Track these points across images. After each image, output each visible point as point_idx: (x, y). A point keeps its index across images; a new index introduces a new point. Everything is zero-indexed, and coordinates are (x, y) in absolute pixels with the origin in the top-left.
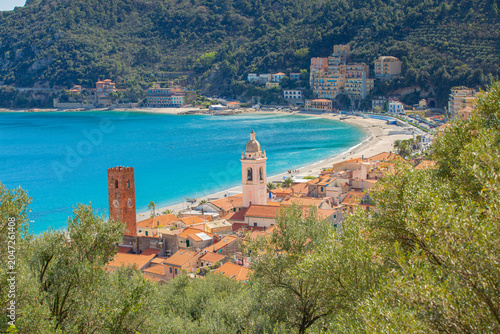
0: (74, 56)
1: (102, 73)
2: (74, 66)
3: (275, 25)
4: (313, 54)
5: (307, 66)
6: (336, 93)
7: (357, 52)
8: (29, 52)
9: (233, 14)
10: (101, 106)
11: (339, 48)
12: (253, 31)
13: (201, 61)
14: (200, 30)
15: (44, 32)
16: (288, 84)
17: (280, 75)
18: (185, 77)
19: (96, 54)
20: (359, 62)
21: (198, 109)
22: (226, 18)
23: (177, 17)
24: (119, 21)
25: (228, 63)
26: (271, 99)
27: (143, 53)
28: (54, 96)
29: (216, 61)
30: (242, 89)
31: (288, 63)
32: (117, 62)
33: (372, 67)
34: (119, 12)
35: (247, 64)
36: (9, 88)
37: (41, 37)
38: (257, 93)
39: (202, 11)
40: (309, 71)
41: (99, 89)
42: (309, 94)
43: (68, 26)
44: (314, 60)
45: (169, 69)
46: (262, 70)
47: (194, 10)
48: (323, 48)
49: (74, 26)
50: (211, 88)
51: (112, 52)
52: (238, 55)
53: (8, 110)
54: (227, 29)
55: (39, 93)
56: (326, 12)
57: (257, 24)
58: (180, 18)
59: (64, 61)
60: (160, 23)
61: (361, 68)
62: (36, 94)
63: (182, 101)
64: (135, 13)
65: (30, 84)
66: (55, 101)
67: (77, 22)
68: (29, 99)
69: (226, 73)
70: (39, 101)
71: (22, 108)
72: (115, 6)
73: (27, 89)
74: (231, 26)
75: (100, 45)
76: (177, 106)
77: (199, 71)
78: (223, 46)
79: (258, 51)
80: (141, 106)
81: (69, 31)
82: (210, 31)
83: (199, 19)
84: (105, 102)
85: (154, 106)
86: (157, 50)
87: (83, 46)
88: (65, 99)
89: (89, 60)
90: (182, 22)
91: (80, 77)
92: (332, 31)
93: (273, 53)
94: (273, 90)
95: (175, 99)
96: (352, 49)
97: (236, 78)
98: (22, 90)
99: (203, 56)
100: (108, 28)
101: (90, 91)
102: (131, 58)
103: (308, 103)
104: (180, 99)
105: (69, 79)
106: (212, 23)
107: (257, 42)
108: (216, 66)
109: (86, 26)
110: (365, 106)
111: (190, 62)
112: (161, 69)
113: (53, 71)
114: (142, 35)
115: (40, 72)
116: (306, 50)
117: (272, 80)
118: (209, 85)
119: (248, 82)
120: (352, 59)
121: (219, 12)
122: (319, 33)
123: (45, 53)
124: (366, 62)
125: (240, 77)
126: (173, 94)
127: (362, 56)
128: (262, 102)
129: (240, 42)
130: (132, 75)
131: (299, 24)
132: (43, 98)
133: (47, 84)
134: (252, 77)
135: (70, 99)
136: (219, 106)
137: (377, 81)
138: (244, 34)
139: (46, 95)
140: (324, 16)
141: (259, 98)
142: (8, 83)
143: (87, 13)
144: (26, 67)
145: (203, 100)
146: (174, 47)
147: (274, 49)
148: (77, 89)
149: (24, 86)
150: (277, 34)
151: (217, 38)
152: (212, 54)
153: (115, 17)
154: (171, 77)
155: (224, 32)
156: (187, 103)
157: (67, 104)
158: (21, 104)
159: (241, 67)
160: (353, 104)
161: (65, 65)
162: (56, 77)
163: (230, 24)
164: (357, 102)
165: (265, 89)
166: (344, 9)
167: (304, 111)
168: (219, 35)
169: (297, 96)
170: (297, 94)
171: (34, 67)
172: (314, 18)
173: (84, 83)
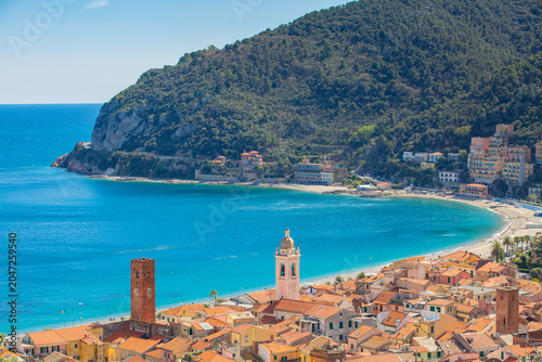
0: (220, 124)
1: (249, 144)
2: (220, 135)
3: (441, 96)
4: (476, 133)
5: (467, 147)
6: (494, 178)
7: (520, 133)
8: (174, 118)
9: (399, 84)
10: (244, 180)
11: (501, 128)
12: (419, 103)
13: (359, 134)
14: (361, 100)
15: (192, 95)
16: (444, 165)
17: (438, 154)
18: (340, 152)
19: (245, 122)
20: (521, 144)
21: (346, 189)
22: (390, 87)
23: (337, 84)
24: (274, 86)
25: (385, 139)
26: (424, 180)
27: (296, 124)
28: (197, 166)
29: (373, 135)
30: (395, 169)
31: (447, 142)
32: (267, 132)
33: (533, 151)
34: (274, 77)
35: (405, 141)
36: (149, 156)
37: (188, 101)
38: (410, 174)
39: (365, 79)
40: (469, 152)
41: (244, 162)
42: (465, 178)
43: (217, 90)
44: (475, 140)
45: (323, 142)
46: (418, 148)
47: (357, 78)
48: (483, 128)
49: (223, 91)
50: (365, 166)
51: (263, 121)
52: (396, 130)
53: (146, 180)
54: (390, 100)
55: (181, 163)
56: (494, 87)
57: (423, 95)
58: (339, 86)
59: (209, 128)
60: (318, 91)
61: (522, 150)
62: (177, 164)
63: (332, 179)
64: (291, 78)
65: (171, 152)
66: (197, 172)
67: (228, 85)
68: (170, 168)
69: (382, 150)
70: (180, 171)
71: (161, 178)
72: (271, 70)
73: (168, 158)
74: (395, 97)
75: (251, 113)
76: (326, 184)
77: (355, 145)
78: (384, 119)
79: (418, 127)
80: (288, 182)
81: (218, 96)
82: (371, 101)
83: (361, 88)
84: (250, 176)
85: (301, 183)
86: (311, 121)
87: (231, 113)
88: (207, 170)
89: (237, 128)
90: (341, 90)
91: (225, 147)
92: (497, 108)
93: (433, 131)
94: (428, 171)
95: (325, 176)
96: (515, 129)
97: (392, 156)
98: (162, 158)
99: (361, 130)
100: (262, 94)
101: (235, 163)
102: (283, 128)
103: (462, 187)
104: (329, 176)
105: (213, 149)
106: (374, 92)
107: (418, 117)
108: (373, 141)
109: (237, 91)
110: (520, 194)
111: (346, 135)
112: (314, 142)
113: (197, 140)
114: (297, 103)
115: (183, 139)
116: (468, 128)
117: (428, 160)
118: (363, 162)
119: (403, 161)
120: (513, 141)
121: (384, 81)
122: (483, 110)
123: (191, 118)
124: (528, 144)
125: (396, 155)
126: (322, 171)
127: (526, 138)
128: (416, 184)
129: (403, 116)
130: (283, 148)
131: (464, 99)
132: (184, 168)
133: (190, 152)
134: (407, 155)
135: (213, 170)
136: (368, 186)
137: (537, 167)
138: (408, 107)
139: (188, 165)
140: (493, 91)
141: (412, 179)
142: (149, 149)
143: (240, 76)
144: (169, 133)
145: (354, 178)
146: (332, 117)
147: (435, 126)
148: (221, 161)
149: (166, 154)
150: (439, 109)
151: (378, 109)
152: (370, 128)
153: (270, 83)
154: (325, 151)
155: (387, 103)
156: (337, 181)
157: (209, 176)
158: (161, 174)
159: (399, 144)
160: (510, 189)
161: (210, 134)
162: (200, 146)
163: (394, 94)
164: (514, 188)
165: (419, 170)
166: (514, 84)
167: (458, 196)
168: (382, 107)
169: (453, 178)
170: (453, 176)
171: (178, 133)
172: (481, 93)
173: (229, 153)
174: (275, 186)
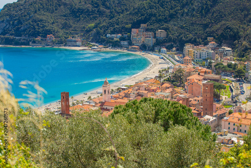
0: (38, 25)
1: (49, 32)
2: (38, 29)
3: (118, 13)
4: (133, 27)
5: (130, 32)
6: (141, 44)
7: (149, 27)
8: (20, 22)
9: (102, 8)
10: (49, 45)
11: (142, 25)
12: (110, 15)
13: (89, 27)
14: (89, 14)
15: (26, 14)
16: (122, 39)
17: (120, 35)
18: (82, 34)
19: (47, 24)
20: (150, 31)
21: (87, 48)
22: (98, 10)
23: (79, 9)
24: (56, 10)
25: (99, 29)
26: (116, 45)
27: (66, 24)
28: (30, 41)
29: (94, 28)
30: (104, 40)
31: (123, 31)
32: (55, 28)
33: (155, 34)
34: (56, 6)
35: (107, 30)
36: (12, 37)
37: (25, 16)
38: (110, 42)
39: (89, 7)
40: (131, 34)
41: (48, 39)
42: (130, 44)
43: (36, 12)
44: (133, 30)
45: (76, 30)
46: (112, 33)
47: (86, 6)
48: (136, 25)
49: (38, 12)
50: (92, 39)
51: (53, 23)
52: (103, 26)
53: (12, 46)
54: (99, 14)
55: (24, 39)
56: (138, 10)
57: (111, 12)
58: (80, 9)
59: (34, 26)
60: (73, 11)
61: (151, 33)
63: (81, 44)
64: (62, 7)
65: (20, 36)
66: (30, 43)
67: (39, 10)
68: (20, 42)
69: (98, 33)
70: (24, 42)
71: (17, 45)
72: (54, 4)
73: (19, 38)
74: (101, 13)
75: (48, 20)
76: (79, 46)
77: (88, 31)
78: (97, 21)
79: (112, 25)
80: (65, 46)
81: (36, 14)
82: (92, 15)
83: (88, 10)
84: (50, 44)
85: (70, 46)
86: (71, 22)
87: (41, 20)
88: (34, 42)
89: (44, 26)
90: (81, 11)
91: (40, 33)
92: (140, 18)
93: (117, 26)
94: (117, 41)
95: (78, 43)
96: (148, 26)
97: (102, 35)
98: (17, 38)
99: (89, 26)
100: (52, 13)
101: (44, 39)
102: (60, 26)
103: (130, 47)
105: (36, 34)
106: (93, 12)
107: (111, 21)
108: (94, 30)
109: (43, 12)
110: (152, 49)
111: (84, 28)
112: (72, 30)
113: (30, 31)
114: (65, 16)
115: (25, 30)
116: (130, 25)
117: (117, 37)
118: (92, 38)
119: (107, 38)
120: (147, 30)
121: (96, 7)
122: (135, 18)
123: (27, 23)
124: (153, 31)
125: (104, 35)
126: (77, 41)
127: (152, 29)
128: (112, 46)
129: (104, 20)
130: (61, 33)
131: (128, 14)
132: (25, 41)
133: (27, 36)
134: (108, 35)
135: (37, 42)
136: (95, 47)
137: (157, 40)
138: (106, 17)
139: (27, 40)
140: (138, 11)
141: (111, 44)
142: (11, 35)
143: (43, 7)
144: (18, 28)
145: (89, 44)
146: (78, 21)
147: (118, 25)
148: (39, 38)
149: (18, 36)
150: (119, 18)
151: (95, 18)
152: (93, 25)
153: (54, 9)
154: (77, 34)
155: (98, 16)
156: (83, 45)
157: (35, 44)
158: (17, 44)
159: (104, 31)
160: (147, 48)
161: (34, 28)
162: (31, 33)
163: (100, 12)
164: (149, 47)
165: (113, 41)
166: (146, 9)
167: (129, 50)
168: (96, 17)
169: (126, 44)
170: (126, 43)
171: (22, 28)
172: (134, 12)
173: (42, 36)
174: (60, 47)
